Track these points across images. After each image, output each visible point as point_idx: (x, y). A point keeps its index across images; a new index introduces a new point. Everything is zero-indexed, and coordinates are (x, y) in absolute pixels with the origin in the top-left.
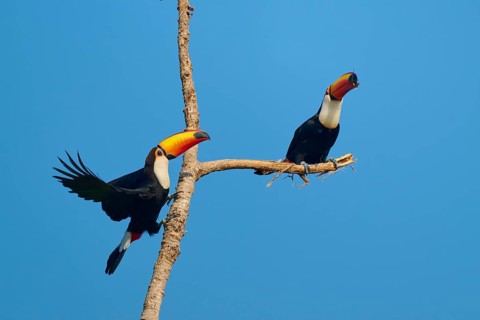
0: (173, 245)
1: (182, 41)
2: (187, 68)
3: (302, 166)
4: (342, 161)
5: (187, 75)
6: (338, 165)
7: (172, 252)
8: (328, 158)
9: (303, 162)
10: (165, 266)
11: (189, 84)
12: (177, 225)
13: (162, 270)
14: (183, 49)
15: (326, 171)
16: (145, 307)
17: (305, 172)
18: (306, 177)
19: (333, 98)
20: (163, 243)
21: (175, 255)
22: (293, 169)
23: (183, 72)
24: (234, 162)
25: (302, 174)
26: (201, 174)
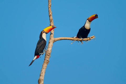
0: (48, 59)
1: (49, 6)
2: (51, 13)
3: (81, 39)
4: (92, 38)
5: (51, 15)
6: (91, 39)
7: (47, 61)
8: (88, 37)
9: (81, 38)
10: (45, 65)
11: (51, 18)
12: (48, 54)
13: (45, 66)
14: (49, 9)
15: (88, 40)
16: (40, 76)
17: (82, 41)
18: (82, 42)
19: (89, 21)
20: (45, 59)
21: (48, 62)
22: (79, 40)
23: (50, 14)
24: (63, 38)
25: (81, 41)
26: (55, 41)
